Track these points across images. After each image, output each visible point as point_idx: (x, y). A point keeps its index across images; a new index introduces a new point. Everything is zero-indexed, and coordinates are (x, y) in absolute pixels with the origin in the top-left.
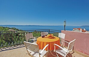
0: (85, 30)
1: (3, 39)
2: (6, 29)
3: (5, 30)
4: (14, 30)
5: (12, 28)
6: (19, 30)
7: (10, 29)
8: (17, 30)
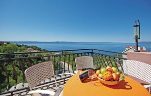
0: (144, 49)
1: (17, 66)
2: (23, 47)
3: (21, 50)
4: (35, 50)
5: (32, 47)
6: (42, 49)
7: (28, 47)
8: (39, 49)
